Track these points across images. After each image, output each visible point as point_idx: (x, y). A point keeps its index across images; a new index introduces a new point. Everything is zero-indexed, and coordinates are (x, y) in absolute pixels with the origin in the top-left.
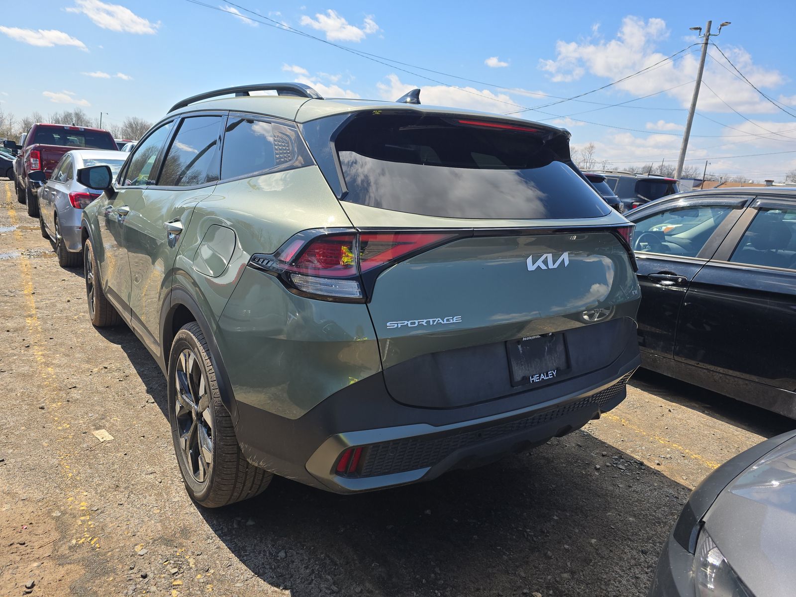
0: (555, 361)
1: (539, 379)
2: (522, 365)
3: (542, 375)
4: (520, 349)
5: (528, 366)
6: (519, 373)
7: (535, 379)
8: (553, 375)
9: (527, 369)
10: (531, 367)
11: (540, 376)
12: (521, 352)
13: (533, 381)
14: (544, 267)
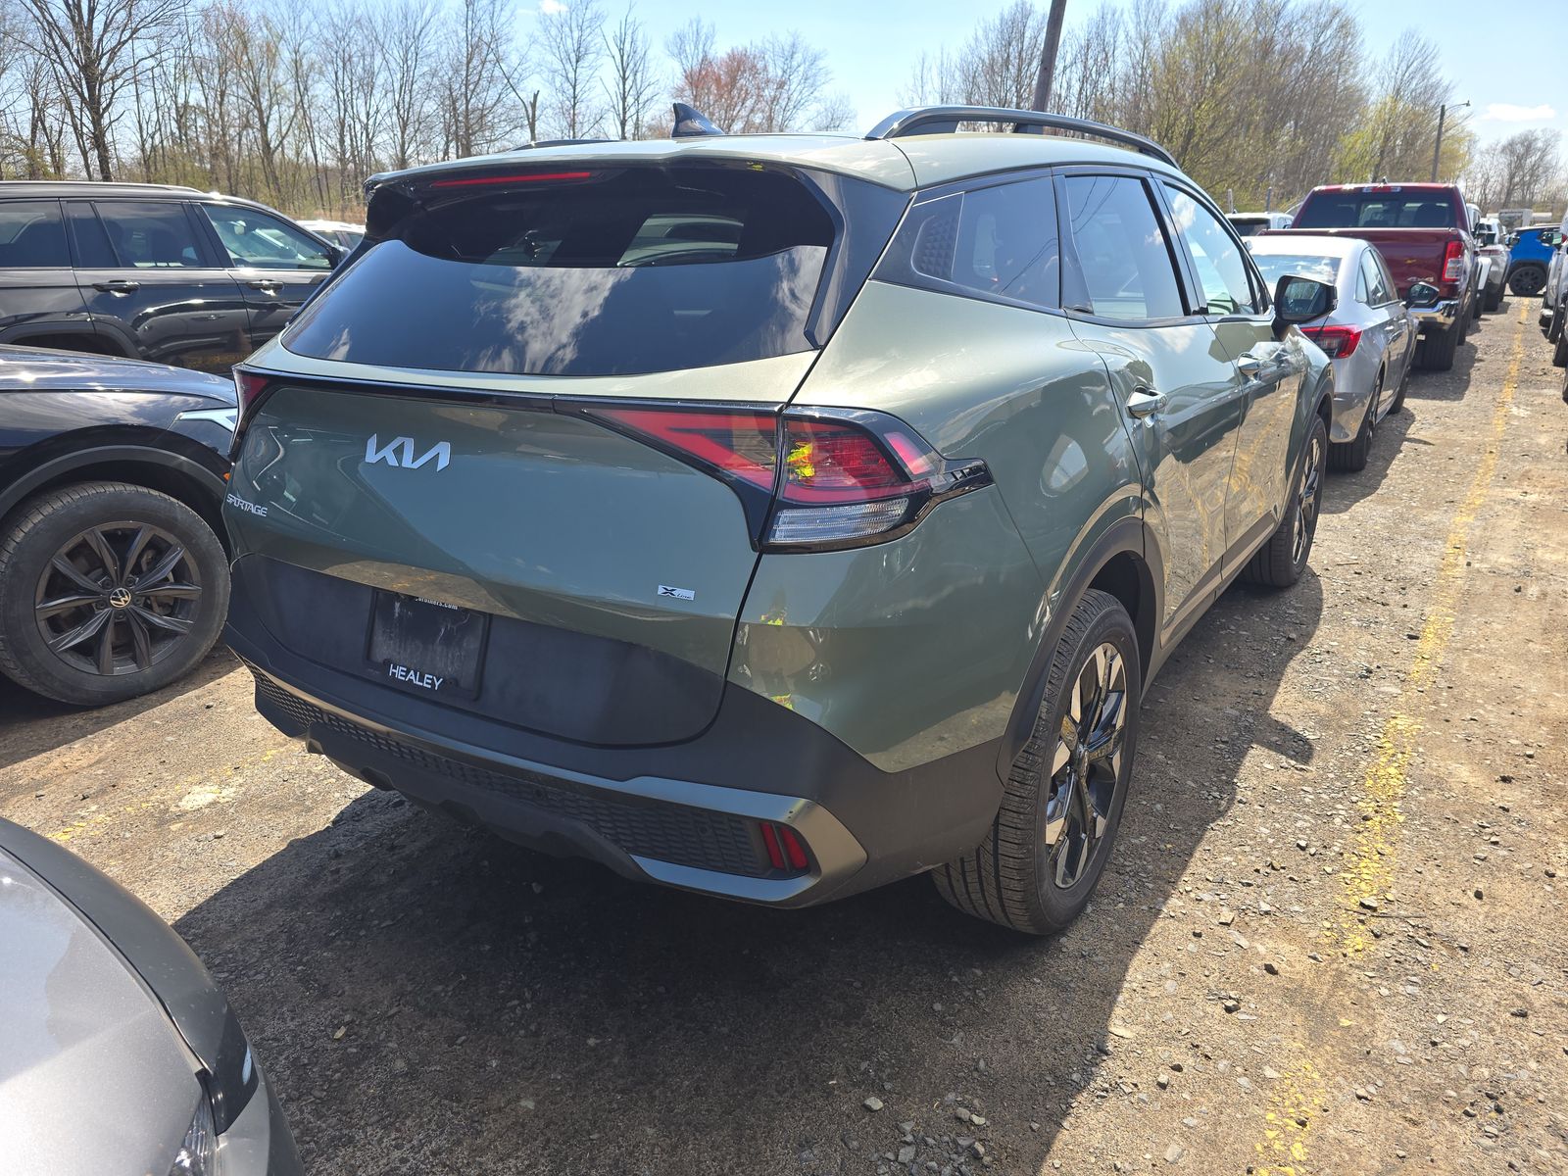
0: (452, 663)
1: (405, 677)
2: (391, 638)
3: (412, 672)
4: (397, 610)
5: (400, 647)
6: (383, 649)
7: (398, 672)
8: (433, 684)
9: (398, 650)
10: (405, 650)
11: (408, 672)
12: (397, 615)
13: (394, 674)
14: (392, 461)
